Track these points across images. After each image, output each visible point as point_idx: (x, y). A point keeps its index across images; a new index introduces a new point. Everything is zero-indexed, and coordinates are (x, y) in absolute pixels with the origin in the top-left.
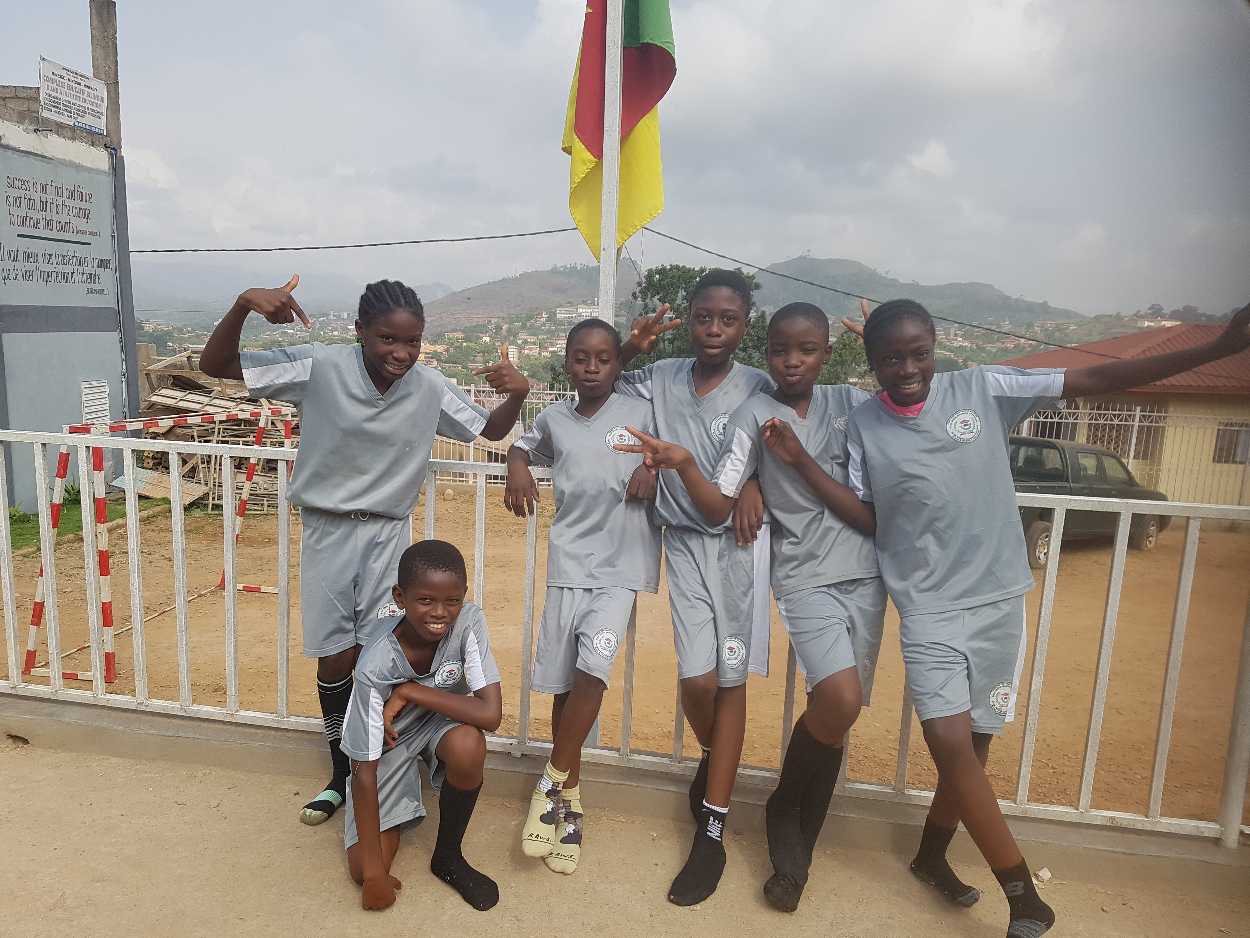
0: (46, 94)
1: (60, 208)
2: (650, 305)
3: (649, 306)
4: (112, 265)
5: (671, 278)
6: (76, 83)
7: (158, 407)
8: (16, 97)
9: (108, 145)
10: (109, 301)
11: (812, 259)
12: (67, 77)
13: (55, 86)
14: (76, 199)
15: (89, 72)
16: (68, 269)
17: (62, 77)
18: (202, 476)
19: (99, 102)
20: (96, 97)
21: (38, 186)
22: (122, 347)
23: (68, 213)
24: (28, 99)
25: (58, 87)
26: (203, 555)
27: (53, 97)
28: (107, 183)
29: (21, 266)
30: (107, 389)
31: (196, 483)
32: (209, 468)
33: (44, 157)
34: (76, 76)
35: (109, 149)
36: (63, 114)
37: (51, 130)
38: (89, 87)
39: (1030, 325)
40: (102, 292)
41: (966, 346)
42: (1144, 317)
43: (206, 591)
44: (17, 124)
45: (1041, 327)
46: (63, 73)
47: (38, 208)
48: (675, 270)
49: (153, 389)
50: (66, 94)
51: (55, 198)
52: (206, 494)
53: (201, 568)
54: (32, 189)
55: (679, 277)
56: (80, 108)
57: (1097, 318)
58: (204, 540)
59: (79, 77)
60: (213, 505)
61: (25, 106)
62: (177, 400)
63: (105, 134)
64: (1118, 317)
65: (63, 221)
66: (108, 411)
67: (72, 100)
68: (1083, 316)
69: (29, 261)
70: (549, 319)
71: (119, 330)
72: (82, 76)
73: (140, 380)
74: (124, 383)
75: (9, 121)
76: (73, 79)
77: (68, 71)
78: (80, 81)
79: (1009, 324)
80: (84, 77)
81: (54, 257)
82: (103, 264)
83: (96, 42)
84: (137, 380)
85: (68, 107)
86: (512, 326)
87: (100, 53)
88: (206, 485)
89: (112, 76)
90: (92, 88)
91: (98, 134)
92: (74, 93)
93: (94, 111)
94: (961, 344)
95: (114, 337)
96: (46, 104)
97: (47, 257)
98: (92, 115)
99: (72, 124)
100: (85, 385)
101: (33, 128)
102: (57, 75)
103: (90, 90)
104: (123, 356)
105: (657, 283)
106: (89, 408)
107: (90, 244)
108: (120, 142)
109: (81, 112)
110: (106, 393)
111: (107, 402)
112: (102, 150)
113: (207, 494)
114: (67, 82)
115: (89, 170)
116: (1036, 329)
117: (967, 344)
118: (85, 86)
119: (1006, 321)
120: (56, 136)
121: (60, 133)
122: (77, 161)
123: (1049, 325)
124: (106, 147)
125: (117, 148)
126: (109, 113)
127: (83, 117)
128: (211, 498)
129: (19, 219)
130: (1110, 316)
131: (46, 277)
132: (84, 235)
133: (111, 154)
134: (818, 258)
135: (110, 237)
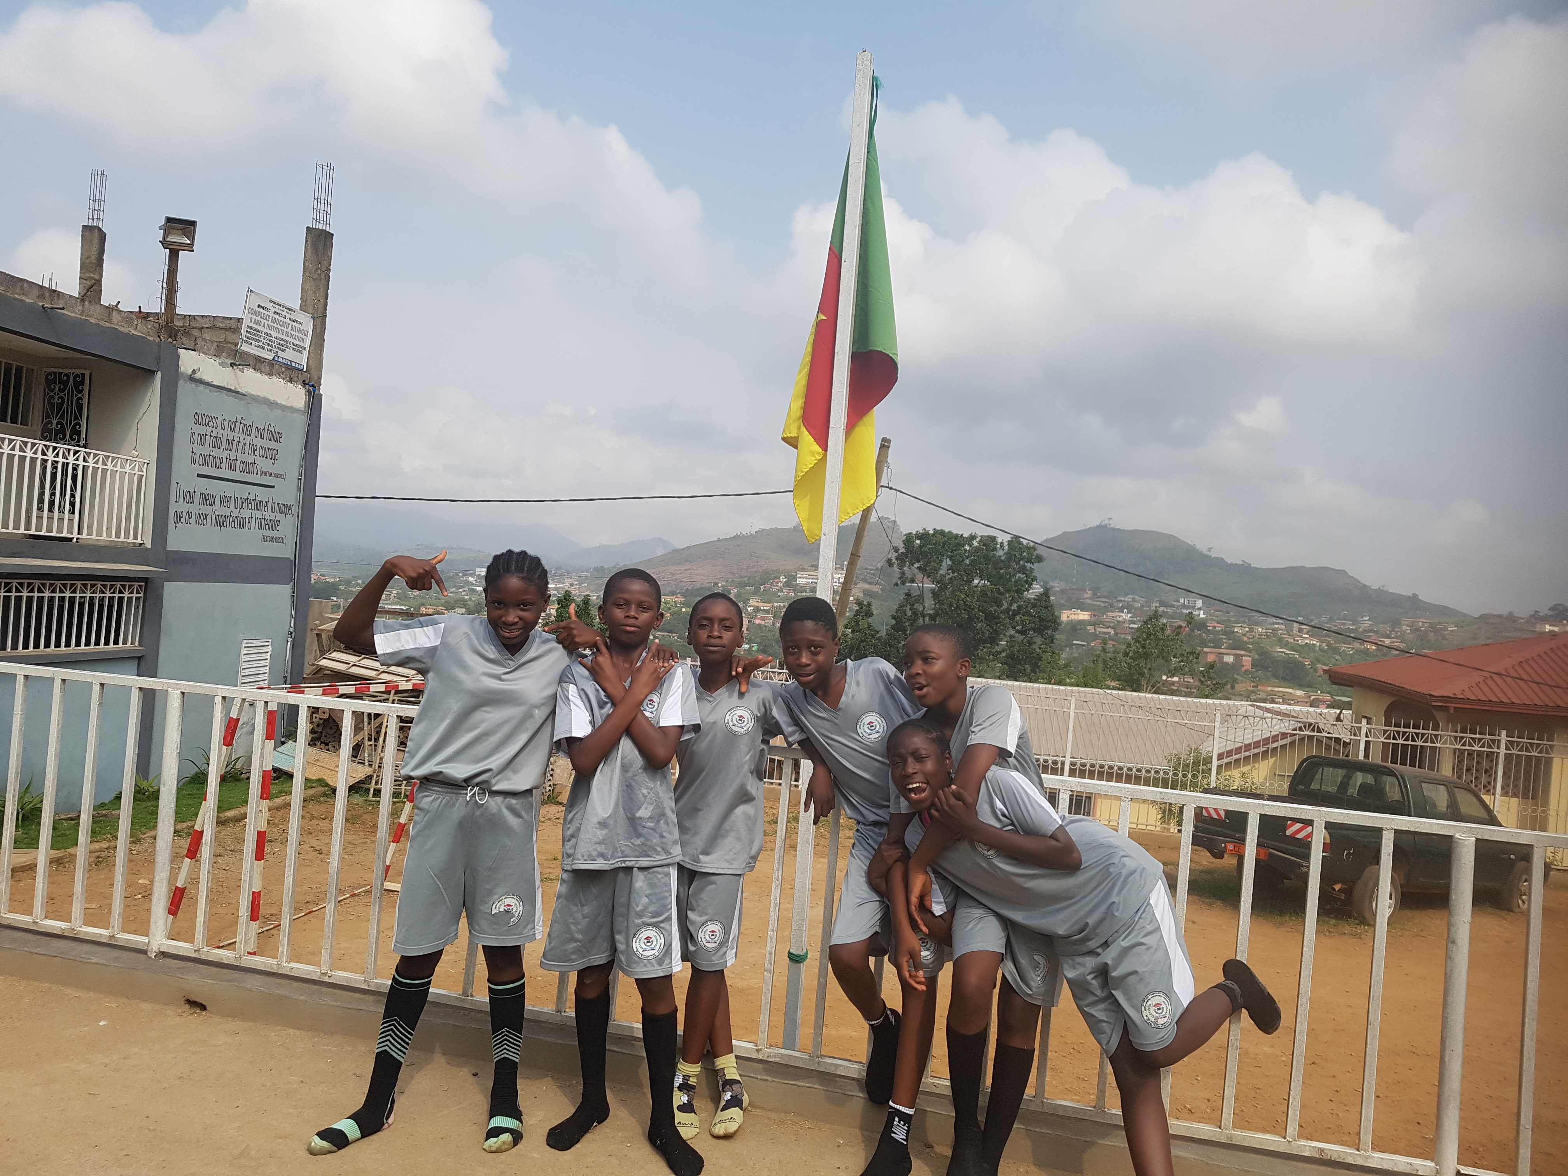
0: (248, 327)
1: (247, 447)
2: (908, 574)
3: (907, 576)
4: (294, 510)
5: (934, 544)
6: (282, 316)
7: (326, 672)
8: (213, 327)
9: (307, 382)
10: (286, 551)
11: (1114, 529)
12: (272, 310)
13: (259, 319)
14: (265, 438)
15: (296, 305)
16: (246, 513)
17: (267, 309)
18: (366, 755)
19: (303, 336)
20: (300, 331)
21: (226, 423)
22: (293, 602)
23: (254, 452)
24: (226, 330)
25: (261, 320)
26: (358, 849)
27: (256, 330)
28: (301, 422)
29: (196, 508)
30: (269, 649)
31: (358, 763)
32: (376, 746)
33: (238, 393)
34: (282, 309)
35: (307, 386)
36: (263, 348)
37: (249, 365)
38: (294, 321)
39: (1396, 623)
40: (279, 540)
41: (1313, 645)
42: (1545, 619)
43: (360, 891)
44: (214, 358)
45: (1410, 627)
46: (269, 305)
47: (223, 447)
48: (939, 536)
49: (323, 652)
50: (269, 327)
51: (242, 437)
52: (369, 776)
53: (356, 864)
54: (219, 427)
55: (944, 544)
56: (282, 342)
57: (1482, 617)
58: (361, 831)
59: (286, 310)
60: (375, 790)
61: (222, 336)
62: (350, 665)
63: (305, 370)
64: (1511, 618)
65: (248, 461)
66: (267, 675)
67: (274, 334)
68: (1465, 615)
69: (205, 504)
70: (787, 584)
71: (292, 583)
72: (288, 309)
73: (308, 641)
74: (289, 643)
75: (206, 354)
76: (279, 311)
77: (275, 303)
78: (286, 314)
79: (1368, 620)
80: (291, 310)
81: (232, 500)
82: (285, 509)
83: (307, 274)
84: (305, 640)
85: (269, 340)
86: (742, 591)
87: (310, 286)
88: (370, 765)
89: (320, 310)
90: (297, 322)
91: (298, 369)
92: (278, 326)
93: (296, 345)
94: (1308, 642)
95: (284, 591)
96: (246, 337)
97: (226, 500)
98: (293, 349)
99: (271, 358)
100: (247, 643)
101: (229, 362)
102: (262, 308)
103: (295, 324)
104: (293, 613)
105: (917, 549)
106: (246, 670)
107: (273, 487)
108: (320, 378)
109: (283, 347)
110: (268, 654)
111: (268, 664)
112: (300, 386)
113: (371, 777)
114: (272, 314)
115: (283, 408)
116: (1405, 628)
117: (1315, 642)
118: (290, 319)
119: (1365, 616)
120: (253, 371)
121: (257, 368)
122: (272, 398)
123: (1420, 624)
124: (304, 384)
125: (316, 385)
126: (312, 348)
127: (284, 351)
128: (373, 782)
129: (201, 458)
130: (1500, 616)
131: (221, 521)
132: (268, 477)
133: (309, 391)
134: (1122, 528)
135: (296, 480)
